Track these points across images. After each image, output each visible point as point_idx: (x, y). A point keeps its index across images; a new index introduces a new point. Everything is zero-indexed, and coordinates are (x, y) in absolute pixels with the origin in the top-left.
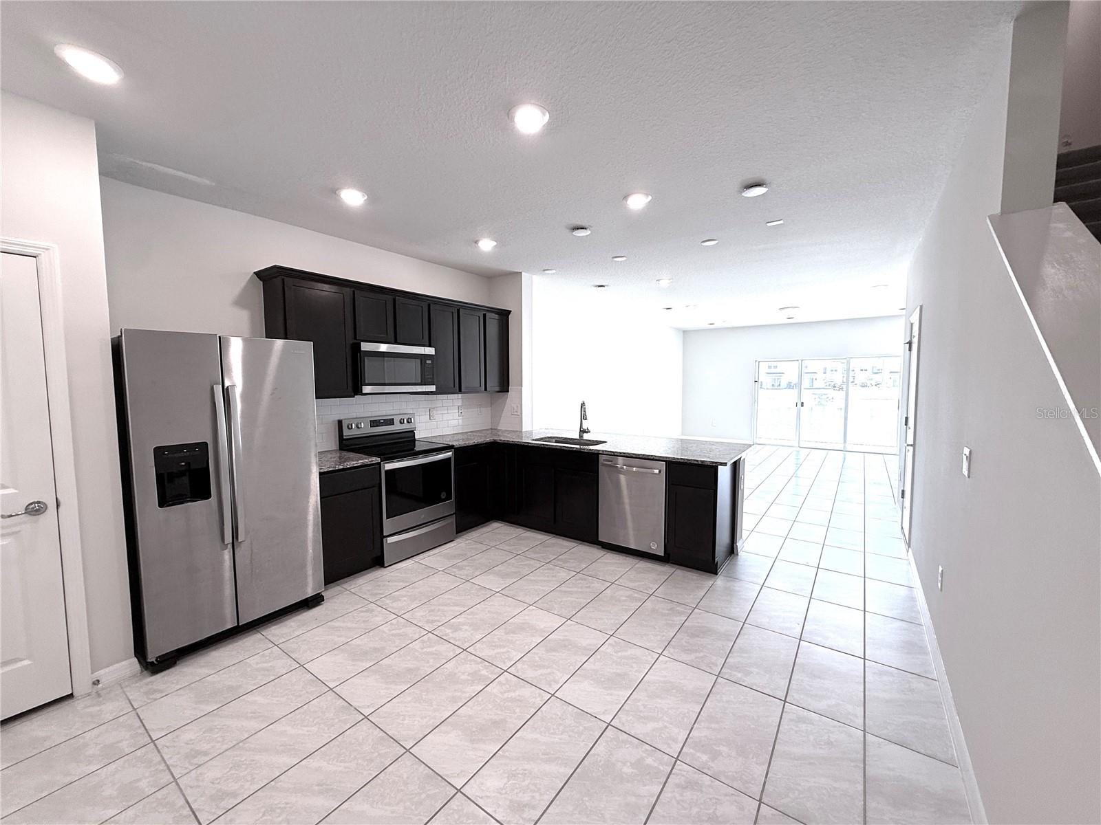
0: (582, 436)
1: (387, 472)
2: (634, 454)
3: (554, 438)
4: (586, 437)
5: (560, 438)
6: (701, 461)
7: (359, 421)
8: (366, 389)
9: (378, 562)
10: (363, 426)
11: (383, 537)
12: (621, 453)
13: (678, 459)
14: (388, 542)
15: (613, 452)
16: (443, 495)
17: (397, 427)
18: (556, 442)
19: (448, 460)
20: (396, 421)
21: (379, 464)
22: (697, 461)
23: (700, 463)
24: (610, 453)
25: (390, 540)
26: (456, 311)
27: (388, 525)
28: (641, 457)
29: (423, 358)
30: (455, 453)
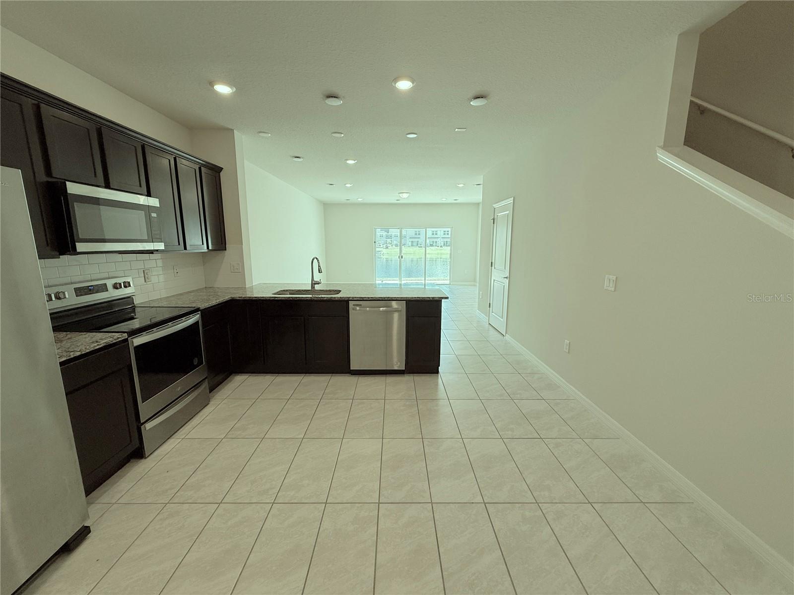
0: (314, 287)
1: (138, 348)
2: (380, 297)
3: (287, 290)
4: (317, 287)
5: (293, 290)
6: (432, 298)
7: (60, 289)
8: (80, 247)
9: (139, 454)
10: (67, 296)
11: (139, 425)
12: (369, 298)
13: (415, 298)
14: (147, 429)
15: (362, 298)
16: (196, 361)
17: (112, 294)
18: (290, 294)
19: (194, 326)
20: (110, 287)
21: (126, 340)
22: (429, 298)
23: (431, 299)
24: (358, 299)
25: (149, 426)
26: (173, 159)
27: (145, 408)
28: (386, 299)
29: (148, 209)
30: (202, 316)
